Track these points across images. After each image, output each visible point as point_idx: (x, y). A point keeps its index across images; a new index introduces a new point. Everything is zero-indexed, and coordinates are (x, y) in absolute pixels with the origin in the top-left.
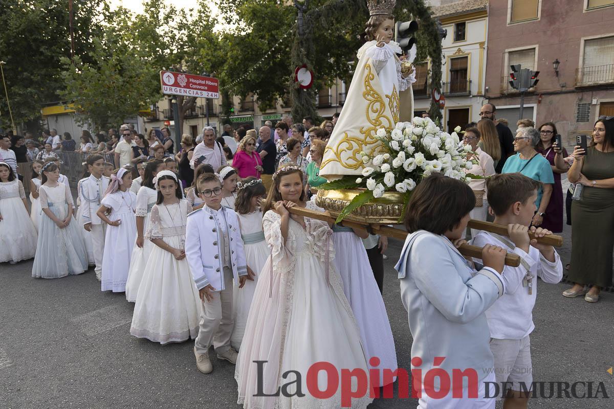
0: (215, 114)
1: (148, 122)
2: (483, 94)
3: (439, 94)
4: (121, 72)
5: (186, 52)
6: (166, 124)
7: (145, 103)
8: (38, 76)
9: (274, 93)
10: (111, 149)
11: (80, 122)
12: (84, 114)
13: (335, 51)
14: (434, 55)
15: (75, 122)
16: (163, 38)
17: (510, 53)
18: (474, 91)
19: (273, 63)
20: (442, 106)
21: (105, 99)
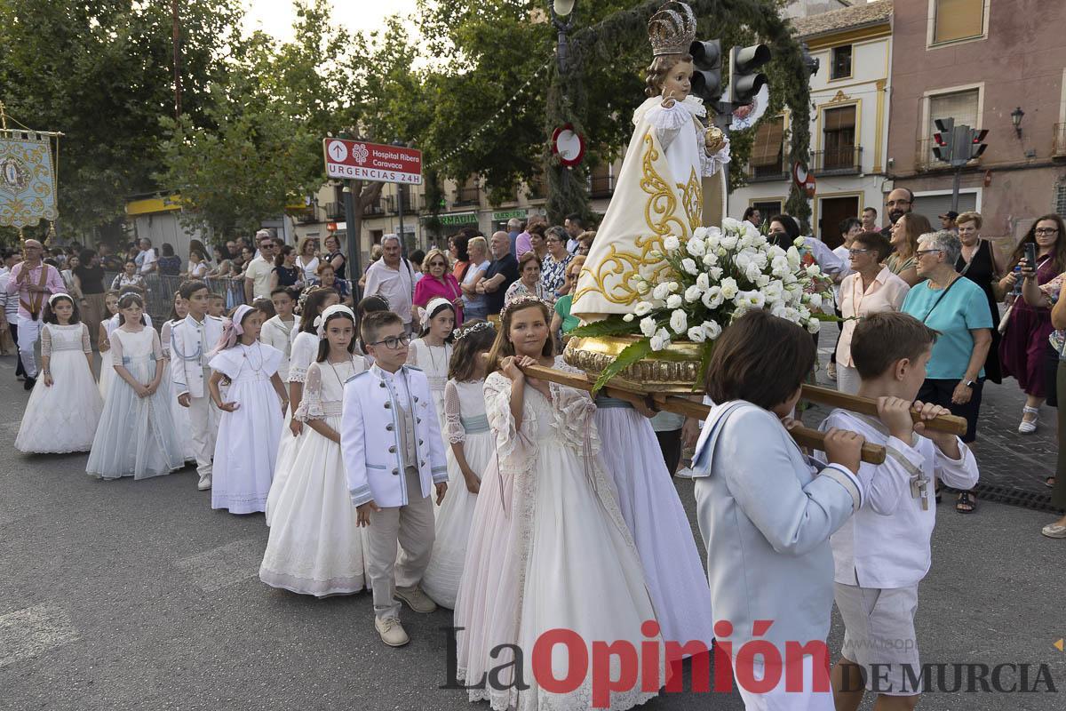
0: (414, 211)
1: (299, 225)
2: (884, 170)
3: (805, 172)
4: (257, 140)
5: (365, 106)
6: (330, 227)
7: (297, 192)
8: (122, 149)
9: (515, 174)
10: (239, 271)
11: (188, 226)
12: (196, 212)
13: (621, 99)
14: (796, 103)
15: (179, 227)
16: (327, 83)
17: (932, 97)
18: (868, 166)
19: (512, 122)
20: (810, 194)
21: (230, 187)
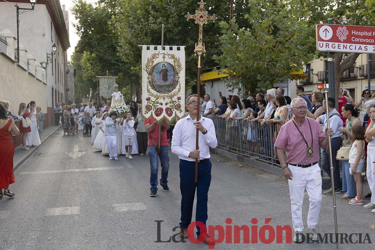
6: (319, 87)
10: (256, 116)
11: (230, 86)
12: (235, 78)
15: (226, 87)
21: (256, 63)
